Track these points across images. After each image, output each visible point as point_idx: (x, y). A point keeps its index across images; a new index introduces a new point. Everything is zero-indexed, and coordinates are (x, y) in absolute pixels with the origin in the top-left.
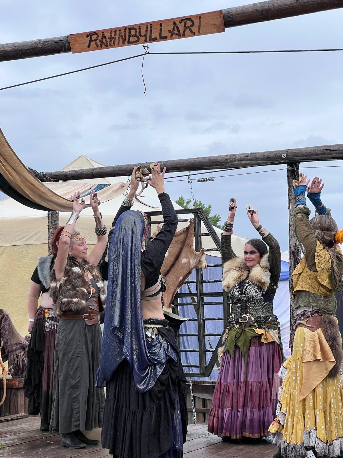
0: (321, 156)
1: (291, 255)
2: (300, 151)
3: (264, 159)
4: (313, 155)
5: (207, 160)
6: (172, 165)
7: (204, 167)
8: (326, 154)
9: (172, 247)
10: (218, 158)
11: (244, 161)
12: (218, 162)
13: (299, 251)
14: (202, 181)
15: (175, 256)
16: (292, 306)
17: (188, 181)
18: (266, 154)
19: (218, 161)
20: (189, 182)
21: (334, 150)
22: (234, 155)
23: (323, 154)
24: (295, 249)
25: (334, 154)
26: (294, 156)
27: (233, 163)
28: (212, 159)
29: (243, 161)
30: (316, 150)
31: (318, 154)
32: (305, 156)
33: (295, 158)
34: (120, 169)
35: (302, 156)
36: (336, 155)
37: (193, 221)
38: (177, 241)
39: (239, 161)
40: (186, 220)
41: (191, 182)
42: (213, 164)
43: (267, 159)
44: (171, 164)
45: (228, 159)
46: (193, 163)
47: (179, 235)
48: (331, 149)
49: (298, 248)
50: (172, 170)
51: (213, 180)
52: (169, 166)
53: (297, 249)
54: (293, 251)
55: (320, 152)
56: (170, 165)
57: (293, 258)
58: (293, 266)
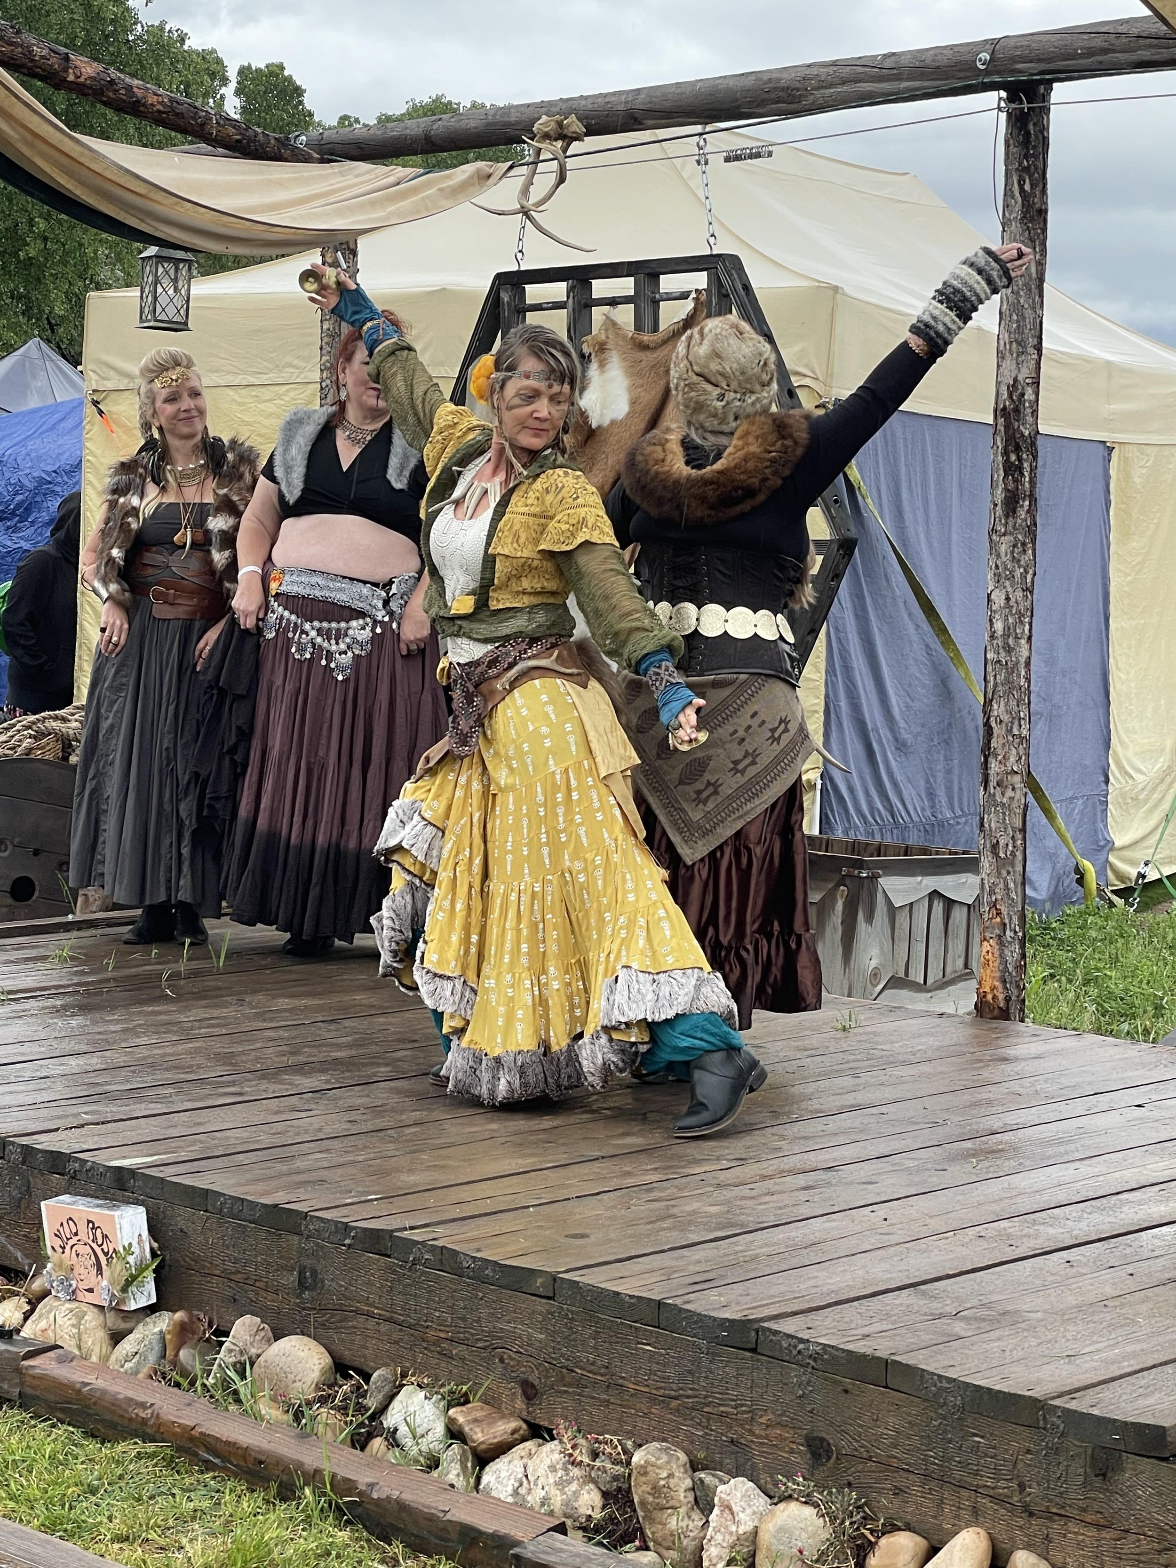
0: (1100, 58)
1: (999, 417)
2: (1034, 42)
3: (922, 73)
4: (1074, 56)
5: (749, 82)
6: (650, 102)
7: (739, 107)
8: (1114, 51)
9: (642, 386)
10: (785, 75)
11: (860, 81)
12: (783, 89)
13: (1027, 404)
14: (738, 158)
15: (647, 418)
16: (992, 597)
17: (697, 158)
18: (928, 58)
19: (783, 83)
20: (698, 162)
21: (1142, 34)
22: (834, 64)
23: (1105, 51)
24: (1010, 396)
25: (1139, 48)
26: (1014, 59)
27: (827, 91)
28: (766, 77)
29: (856, 82)
30: (1085, 37)
31: (1090, 53)
32: (1049, 60)
33: (1019, 66)
34: (506, 119)
35: (1040, 61)
36: (1146, 55)
37: (703, 297)
38: (653, 366)
39: (844, 83)
40: (684, 296)
41: (706, 163)
42: (767, 96)
43: (931, 73)
44: (648, 100)
45: (812, 79)
46: (711, 95)
47: (661, 346)
48: (1135, 31)
49: (1023, 395)
50: (650, 122)
51: (770, 154)
52: (641, 107)
53: (1020, 400)
54: (1005, 406)
55: (1098, 42)
56: (643, 104)
57: (1002, 429)
58: (1000, 458)
